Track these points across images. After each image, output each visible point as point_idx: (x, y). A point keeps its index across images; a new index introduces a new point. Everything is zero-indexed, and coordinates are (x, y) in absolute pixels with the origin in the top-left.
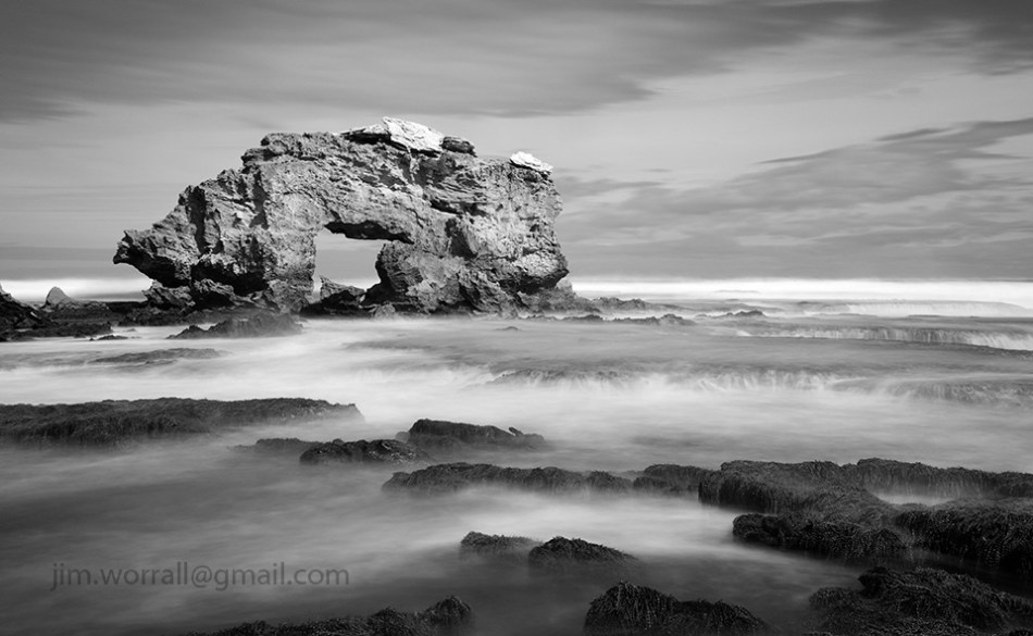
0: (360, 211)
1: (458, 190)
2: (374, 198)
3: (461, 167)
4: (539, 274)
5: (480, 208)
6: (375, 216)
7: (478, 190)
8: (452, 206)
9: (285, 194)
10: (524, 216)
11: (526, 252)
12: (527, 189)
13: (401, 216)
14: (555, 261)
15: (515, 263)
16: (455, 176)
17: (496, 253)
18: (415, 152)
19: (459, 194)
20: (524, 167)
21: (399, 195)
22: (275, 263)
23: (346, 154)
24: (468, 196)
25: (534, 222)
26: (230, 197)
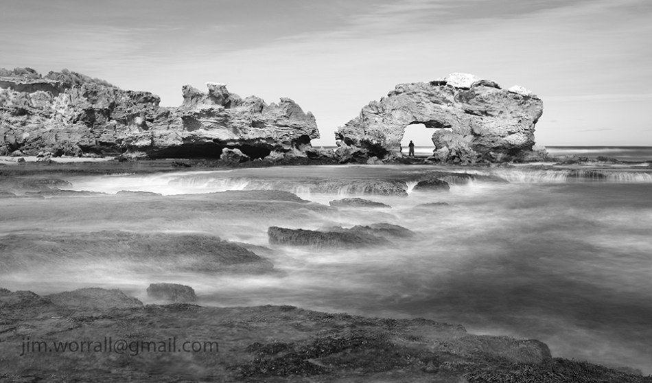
0: (427, 116)
1: (477, 105)
2: (436, 110)
3: (478, 94)
4: (517, 143)
5: (489, 113)
6: (437, 118)
7: (486, 105)
8: (475, 112)
9: (393, 110)
10: (514, 116)
11: (510, 133)
12: (516, 103)
13: (448, 117)
14: (526, 138)
15: (504, 139)
16: (475, 99)
17: (493, 134)
18: (457, 88)
19: (478, 107)
20: (514, 93)
21: (450, 108)
22: (385, 139)
23: (425, 91)
24: (482, 107)
25: (521, 119)
26: (373, 112)
